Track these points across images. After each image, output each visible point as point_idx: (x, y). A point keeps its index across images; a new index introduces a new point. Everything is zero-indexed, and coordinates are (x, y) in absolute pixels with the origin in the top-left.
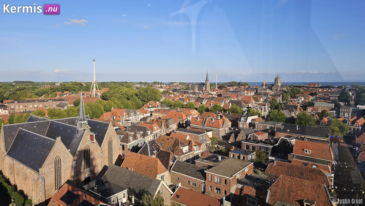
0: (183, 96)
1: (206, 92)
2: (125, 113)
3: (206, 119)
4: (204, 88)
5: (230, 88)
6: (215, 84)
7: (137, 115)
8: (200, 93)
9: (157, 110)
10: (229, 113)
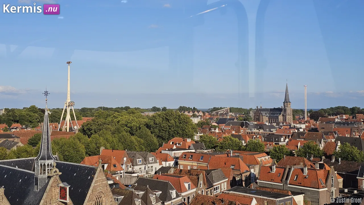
0: (238, 131)
1: (285, 124)
2: (125, 159)
3: (290, 169)
4: (281, 118)
5: (335, 117)
6: (303, 111)
7: (149, 163)
8: (273, 127)
9: (188, 153)
10: (337, 160)
